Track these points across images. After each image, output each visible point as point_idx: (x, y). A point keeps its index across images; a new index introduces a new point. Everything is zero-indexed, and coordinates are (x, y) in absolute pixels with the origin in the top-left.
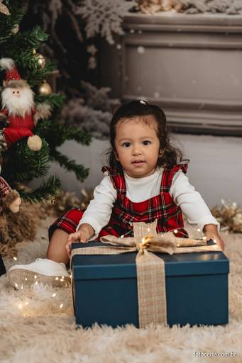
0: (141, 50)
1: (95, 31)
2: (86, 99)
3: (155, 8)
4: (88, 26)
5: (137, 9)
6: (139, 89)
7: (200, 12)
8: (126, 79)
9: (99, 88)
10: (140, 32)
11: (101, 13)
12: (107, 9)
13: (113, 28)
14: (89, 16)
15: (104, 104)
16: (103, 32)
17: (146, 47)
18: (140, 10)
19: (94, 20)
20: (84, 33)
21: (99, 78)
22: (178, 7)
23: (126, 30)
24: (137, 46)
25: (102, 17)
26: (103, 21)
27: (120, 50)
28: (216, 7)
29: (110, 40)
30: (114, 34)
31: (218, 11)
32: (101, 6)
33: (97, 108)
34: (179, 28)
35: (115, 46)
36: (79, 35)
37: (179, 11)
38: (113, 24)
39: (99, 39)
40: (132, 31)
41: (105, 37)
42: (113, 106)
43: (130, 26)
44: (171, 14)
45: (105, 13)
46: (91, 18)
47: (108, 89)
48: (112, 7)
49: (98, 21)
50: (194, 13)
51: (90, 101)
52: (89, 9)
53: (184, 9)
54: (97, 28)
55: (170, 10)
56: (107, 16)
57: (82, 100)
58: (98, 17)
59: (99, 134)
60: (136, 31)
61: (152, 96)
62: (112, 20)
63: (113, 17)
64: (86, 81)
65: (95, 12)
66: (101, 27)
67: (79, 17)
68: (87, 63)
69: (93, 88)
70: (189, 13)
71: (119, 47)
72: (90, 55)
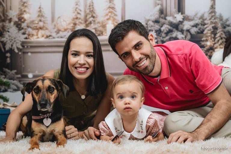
0: (29, 54)
1: (10, 48)
2: (5, 75)
3: (35, 37)
4: (6, 46)
5: (28, 38)
6: (29, 70)
7: (54, 38)
8: (23, 66)
9: (11, 70)
10: (29, 47)
11: (12, 40)
12: (15, 38)
13: (17, 46)
14: (7, 41)
15: (14, 77)
16: (13, 48)
17: (32, 53)
18: (29, 38)
19: (9, 43)
20: (5, 49)
21: (11, 67)
22: (45, 36)
23: (23, 46)
24: (27, 53)
25: (13, 42)
26: (13, 43)
27: (21, 55)
28: (60, 36)
29: (16, 51)
30: (18, 48)
31: (61, 37)
32: (12, 37)
33: (11, 79)
34: (46, 45)
35: (18, 53)
36: (3, 50)
37: (45, 38)
38: (17, 44)
39: (11, 51)
40: (26, 47)
41: (14, 49)
42: (18, 78)
43: (25, 45)
44: (42, 39)
45: (14, 40)
46: (7, 42)
47: (15, 71)
48: (17, 37)
49: (11, 43)
50: (52, 39)
51: (7, 76)
52: (7, 38)
53: (47, 37)
54: (10, 46)
55: (41, 37)
56: (15, 41)
57: (4, 76)
58: (11, 42)
59: (12, 90)
60: (27, 47)
61: (35, 72)
62: (17, 43)
63: (17, 41)
64: (6, 68)
65: (10, 39)
66: (12, 45)
67: (2, 42)
68: (6, 61)
69: (9, 71)
70: (49, 39)
71: (20, 53)
72: (7, 57)
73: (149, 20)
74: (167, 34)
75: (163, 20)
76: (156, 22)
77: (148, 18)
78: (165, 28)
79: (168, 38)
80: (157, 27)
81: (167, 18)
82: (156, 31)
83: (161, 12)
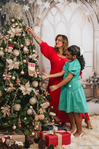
73: (90, 77)
74: (96, 82)
75: (95, 77)
76: (93, 77)
77: (90, 76)
78: (96, 80)
79: (97, 83)
80: (93, 79)
81: (97, 76)
82: (93, 81)
83: (95, 74)
